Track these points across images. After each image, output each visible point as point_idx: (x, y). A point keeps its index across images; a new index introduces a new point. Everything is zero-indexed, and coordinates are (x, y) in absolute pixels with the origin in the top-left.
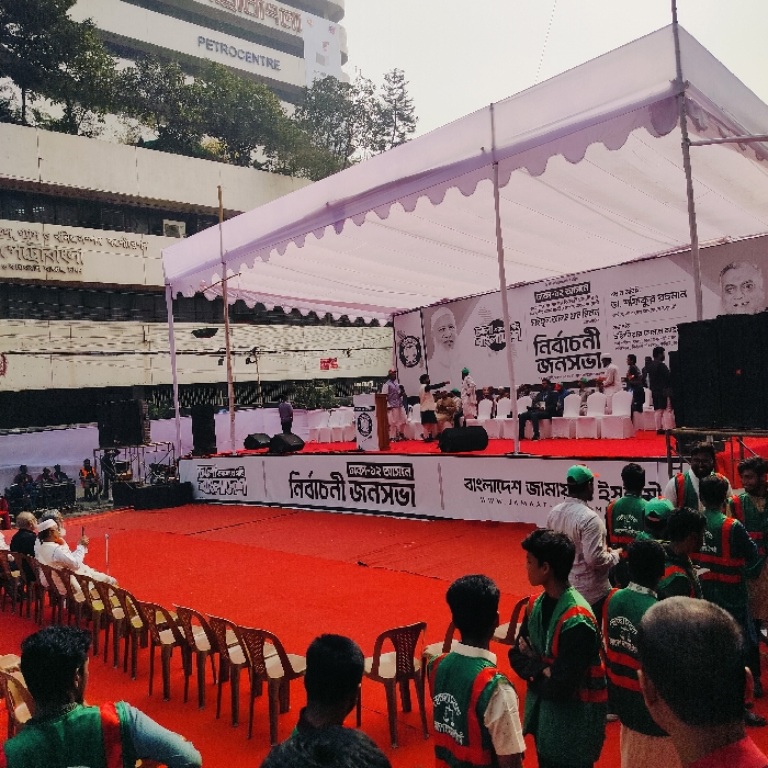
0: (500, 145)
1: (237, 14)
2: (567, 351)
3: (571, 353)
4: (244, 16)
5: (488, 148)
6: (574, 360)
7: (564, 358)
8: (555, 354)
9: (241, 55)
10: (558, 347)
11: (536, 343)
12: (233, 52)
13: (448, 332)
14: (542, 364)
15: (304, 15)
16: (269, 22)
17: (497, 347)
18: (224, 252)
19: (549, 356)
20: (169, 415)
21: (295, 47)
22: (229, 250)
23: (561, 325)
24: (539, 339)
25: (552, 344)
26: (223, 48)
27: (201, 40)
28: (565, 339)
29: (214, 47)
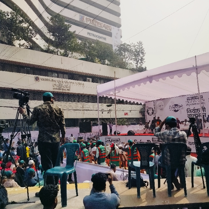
0: (198, 65)
1: (97, 27)
2: (196, 112)
3: (197, 113)
4: (98, 27)
5: (195, 66)
6: (198, 115)
7: (195, 114)
8: (192, 113)
9: (98, 37)
10: (193, 111)
11: (187, 110)
12: (95, 36)
13: (162, 107)
14: (189, 116)
15: (112, 27)
16: (104, 29)
17: (176, 111)
18: (115, 87)
19: (191, 114)
20: (97, 125)
21: (110, 34)
22: (117, 86)
23: (194, 106)
24: (188, 109)
25: (192, 111)
26: (94, 35)
27: (88, 33)
28: (196, 109)
29: (91, 35)
